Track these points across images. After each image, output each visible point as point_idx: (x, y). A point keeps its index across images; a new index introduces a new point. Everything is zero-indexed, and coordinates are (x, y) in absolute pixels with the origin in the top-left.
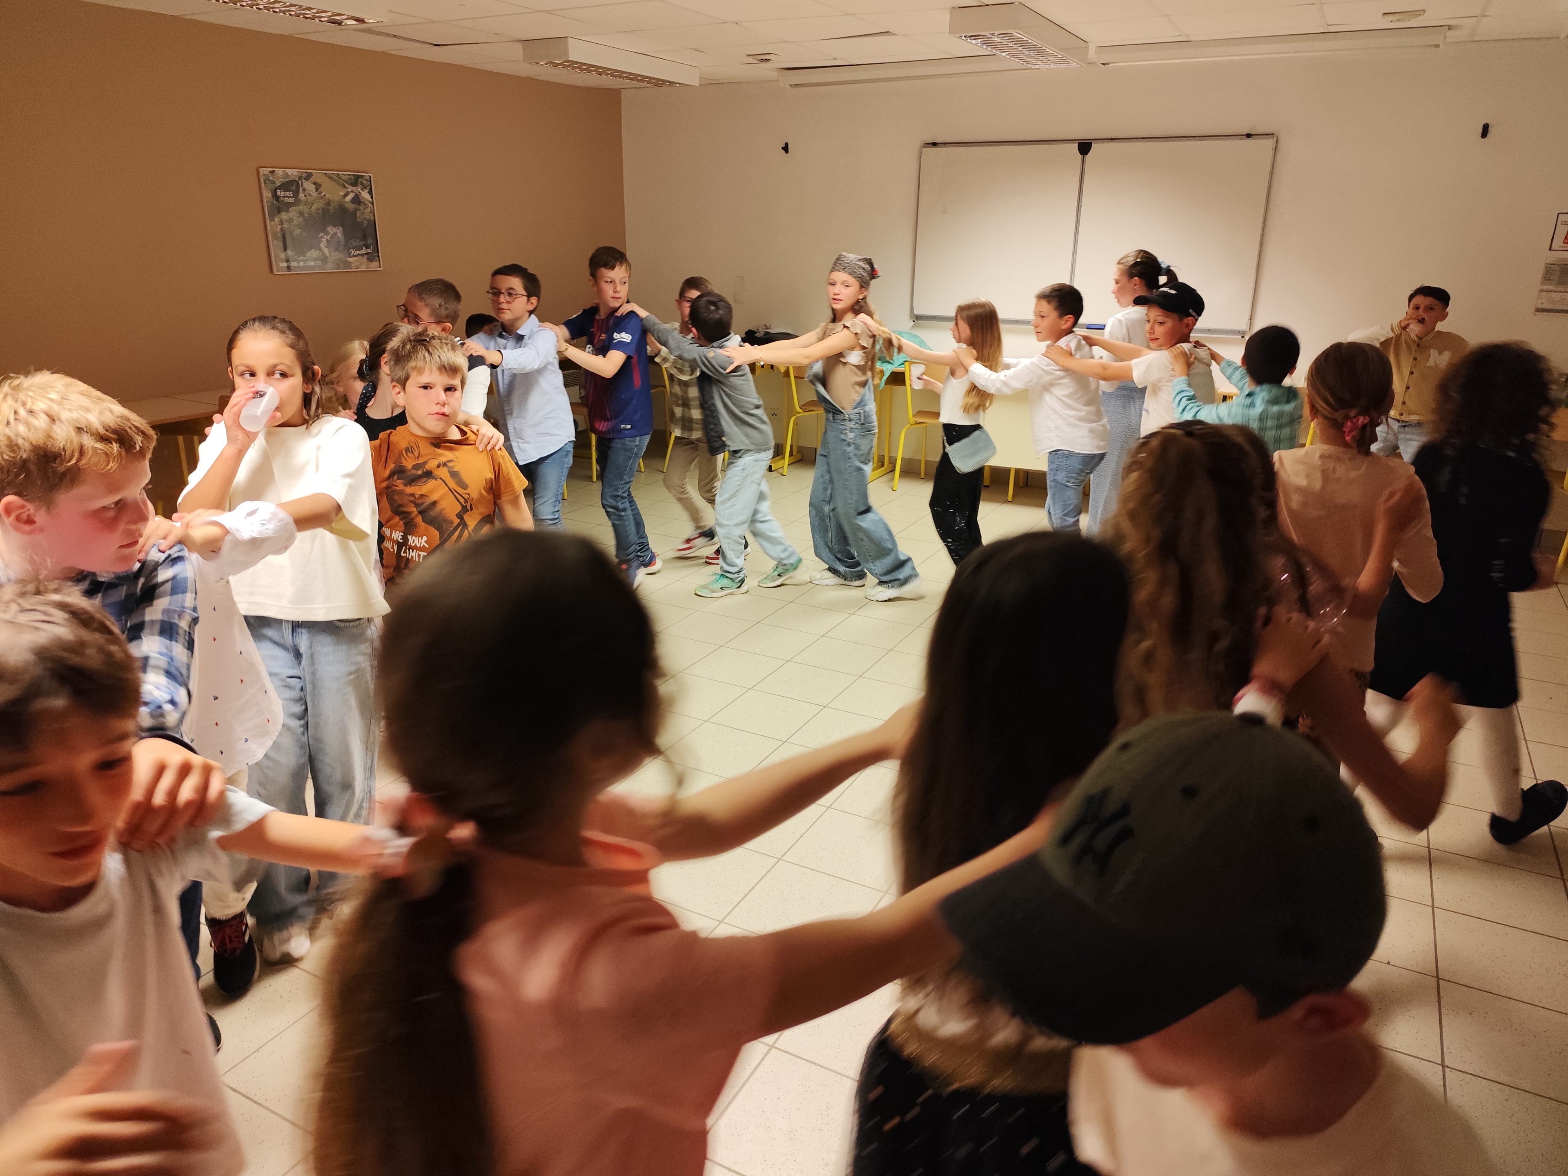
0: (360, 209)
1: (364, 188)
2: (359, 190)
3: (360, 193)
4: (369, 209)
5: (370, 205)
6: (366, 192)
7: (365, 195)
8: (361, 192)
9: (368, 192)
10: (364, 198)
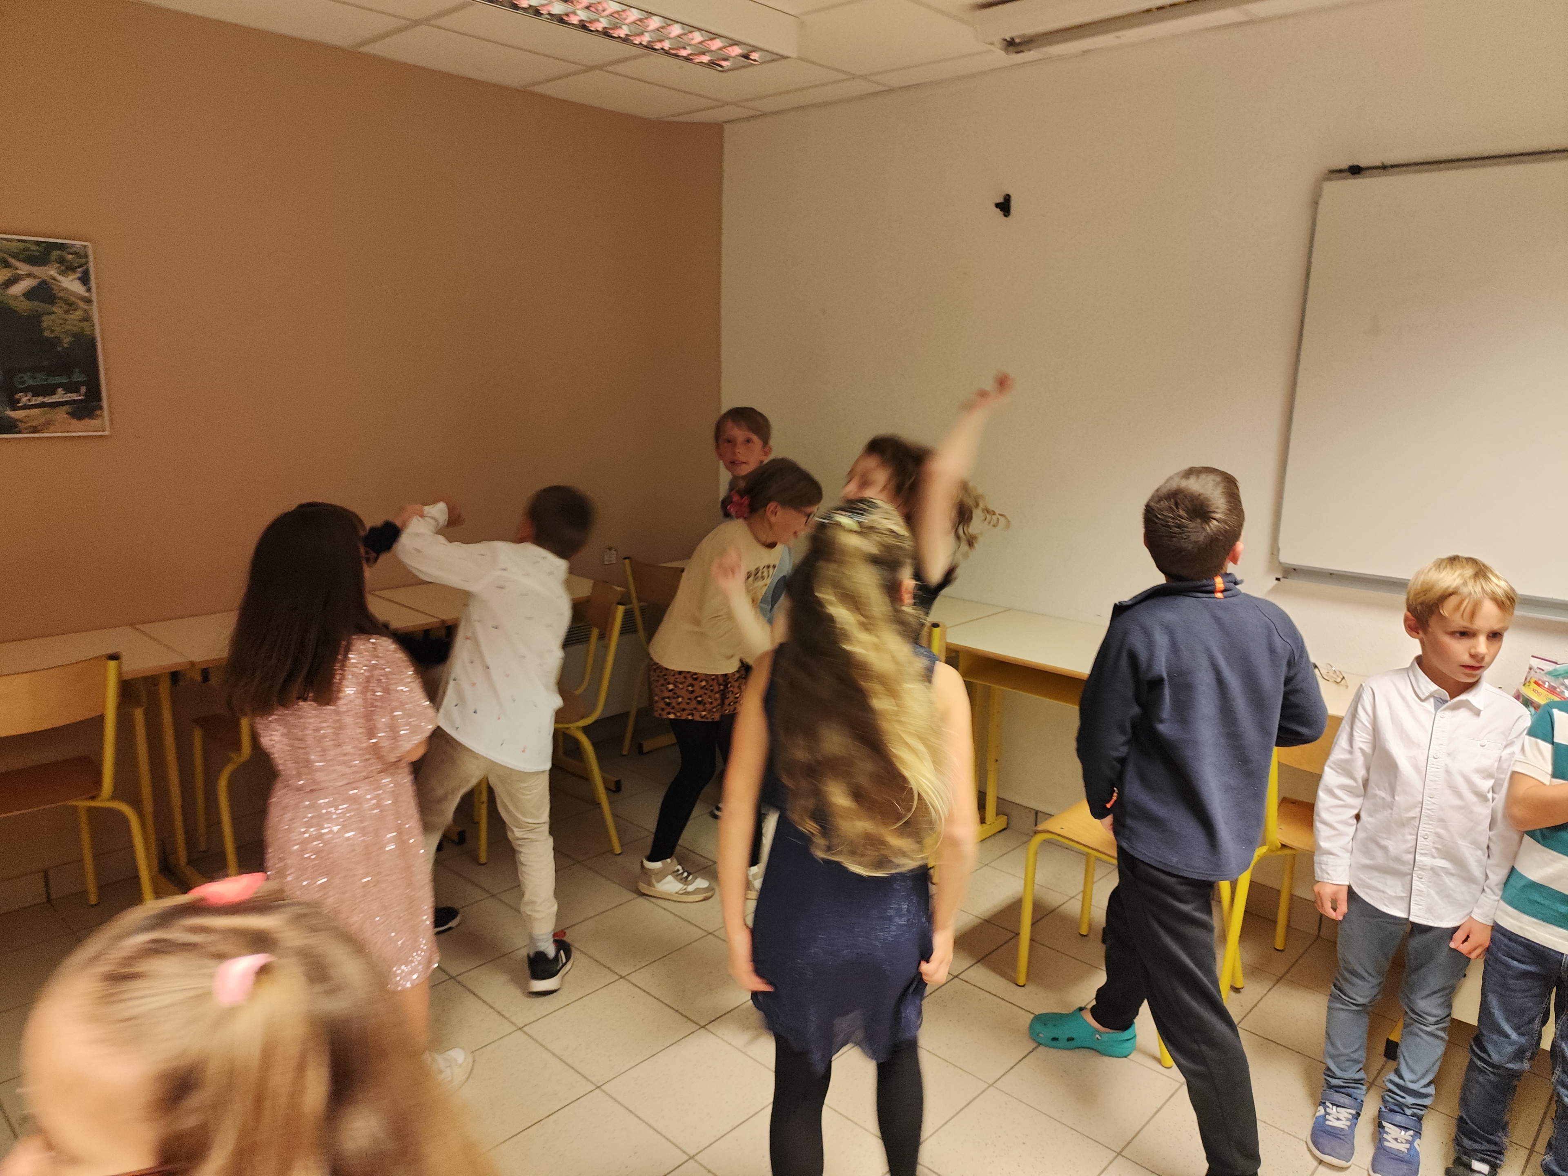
0: (54, 313)
1: (67, 268)
2: (53, 272)
3: (54, 279)
4: (79, 313)
5: (82, 305)
6: (71, 278)
7: (71, 284)
8: (59, 277)
9: (80, 279)
10: (65, 289)
